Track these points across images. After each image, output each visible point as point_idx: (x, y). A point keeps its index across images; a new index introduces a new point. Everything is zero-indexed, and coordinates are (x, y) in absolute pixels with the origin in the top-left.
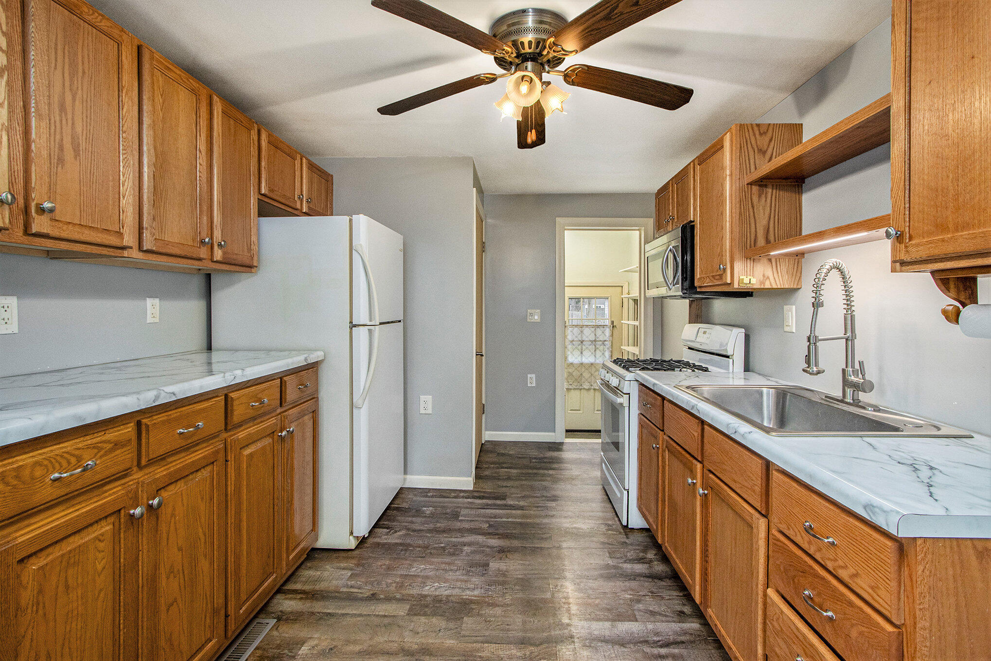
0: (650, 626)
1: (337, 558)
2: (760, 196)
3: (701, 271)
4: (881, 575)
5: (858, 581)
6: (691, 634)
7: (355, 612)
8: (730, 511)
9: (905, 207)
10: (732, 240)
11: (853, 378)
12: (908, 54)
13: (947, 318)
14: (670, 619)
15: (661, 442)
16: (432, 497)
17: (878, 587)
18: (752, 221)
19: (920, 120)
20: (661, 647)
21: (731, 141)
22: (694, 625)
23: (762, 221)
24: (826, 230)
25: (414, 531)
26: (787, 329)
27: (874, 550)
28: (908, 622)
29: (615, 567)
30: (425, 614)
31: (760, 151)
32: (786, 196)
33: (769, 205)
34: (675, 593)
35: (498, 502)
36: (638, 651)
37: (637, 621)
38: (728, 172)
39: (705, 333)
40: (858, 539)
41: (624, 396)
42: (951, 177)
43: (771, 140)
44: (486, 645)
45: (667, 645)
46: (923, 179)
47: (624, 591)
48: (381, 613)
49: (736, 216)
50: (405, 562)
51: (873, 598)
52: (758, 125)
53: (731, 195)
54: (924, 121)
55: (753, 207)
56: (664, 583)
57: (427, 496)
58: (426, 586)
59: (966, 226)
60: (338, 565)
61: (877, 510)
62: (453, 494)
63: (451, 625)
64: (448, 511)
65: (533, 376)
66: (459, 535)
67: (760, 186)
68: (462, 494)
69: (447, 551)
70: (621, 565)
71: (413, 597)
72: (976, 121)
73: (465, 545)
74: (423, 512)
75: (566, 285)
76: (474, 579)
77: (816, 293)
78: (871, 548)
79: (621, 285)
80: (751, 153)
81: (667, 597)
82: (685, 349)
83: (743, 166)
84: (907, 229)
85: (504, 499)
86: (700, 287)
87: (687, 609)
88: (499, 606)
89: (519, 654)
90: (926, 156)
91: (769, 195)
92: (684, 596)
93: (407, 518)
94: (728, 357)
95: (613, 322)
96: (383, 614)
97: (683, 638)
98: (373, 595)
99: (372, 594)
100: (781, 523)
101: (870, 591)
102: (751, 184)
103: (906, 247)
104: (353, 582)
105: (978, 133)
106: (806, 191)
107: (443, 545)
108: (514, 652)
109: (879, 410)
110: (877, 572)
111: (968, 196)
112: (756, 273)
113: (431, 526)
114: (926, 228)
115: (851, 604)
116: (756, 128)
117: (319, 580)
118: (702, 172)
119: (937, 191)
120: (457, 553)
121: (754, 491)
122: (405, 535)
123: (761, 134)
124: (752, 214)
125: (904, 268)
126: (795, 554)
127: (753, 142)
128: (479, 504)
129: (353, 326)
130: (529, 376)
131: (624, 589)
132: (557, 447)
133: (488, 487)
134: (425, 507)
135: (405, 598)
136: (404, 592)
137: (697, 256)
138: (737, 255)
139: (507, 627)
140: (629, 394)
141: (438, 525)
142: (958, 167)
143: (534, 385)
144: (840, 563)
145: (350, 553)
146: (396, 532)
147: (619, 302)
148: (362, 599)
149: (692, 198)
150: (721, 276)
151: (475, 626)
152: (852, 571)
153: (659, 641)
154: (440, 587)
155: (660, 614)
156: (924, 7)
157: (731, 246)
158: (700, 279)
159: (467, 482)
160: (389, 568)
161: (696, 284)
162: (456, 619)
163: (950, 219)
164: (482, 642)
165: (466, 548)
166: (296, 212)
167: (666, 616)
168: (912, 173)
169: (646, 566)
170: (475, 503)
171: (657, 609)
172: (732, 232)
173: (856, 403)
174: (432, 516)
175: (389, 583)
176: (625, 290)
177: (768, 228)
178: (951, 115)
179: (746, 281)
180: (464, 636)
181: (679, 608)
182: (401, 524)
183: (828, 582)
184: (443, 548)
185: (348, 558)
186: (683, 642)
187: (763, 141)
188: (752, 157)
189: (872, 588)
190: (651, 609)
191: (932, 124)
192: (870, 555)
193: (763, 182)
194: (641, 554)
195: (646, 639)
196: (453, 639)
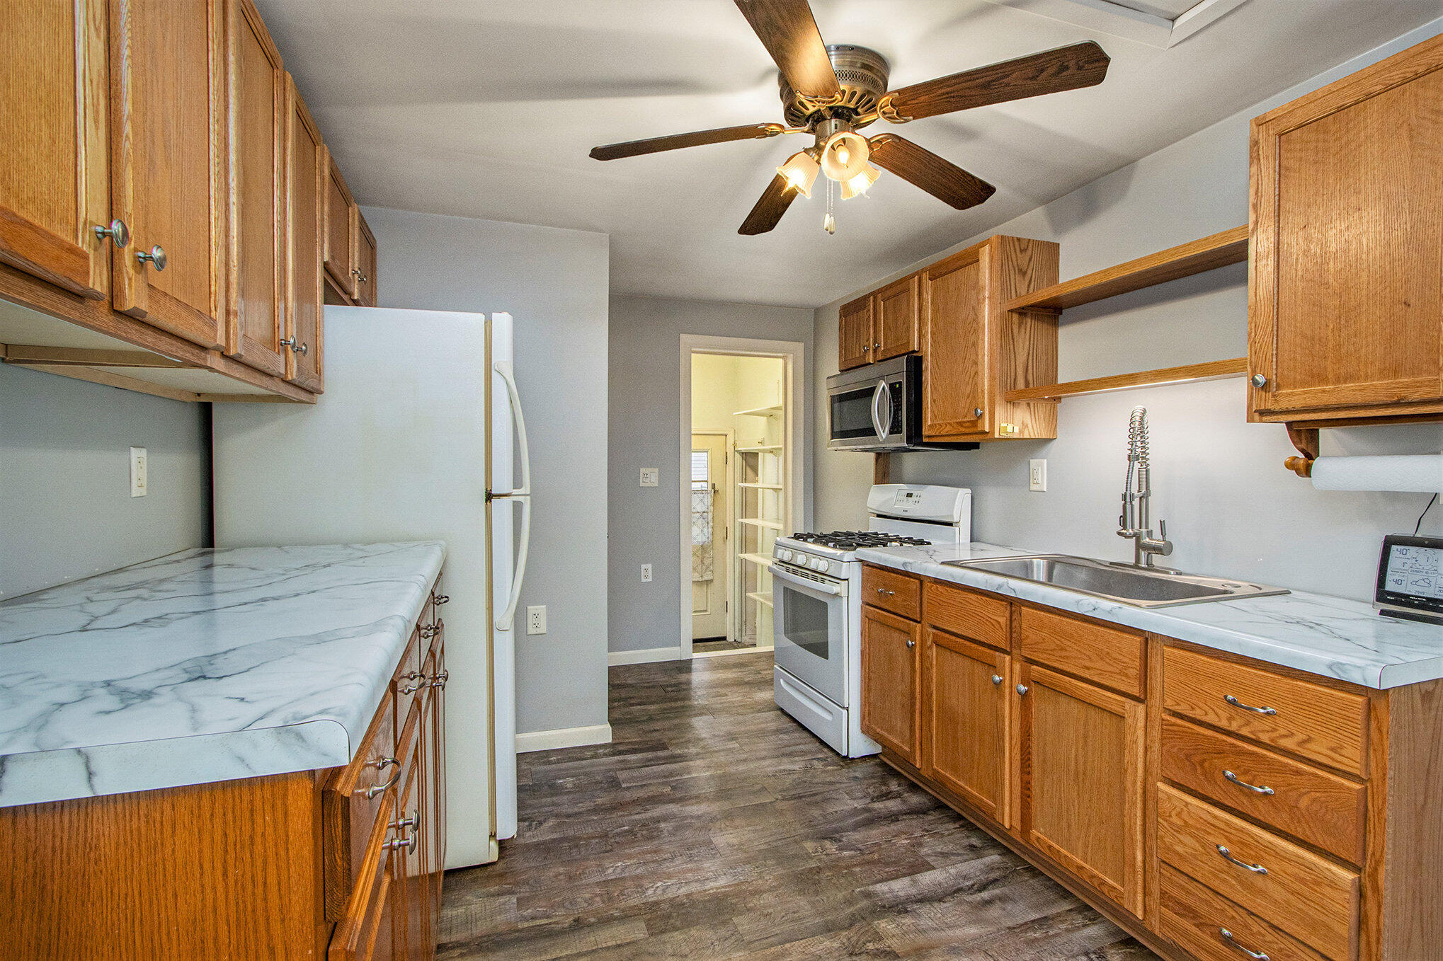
0: (953, 871)
1: (474, 881)
2: (1020, 327)
3: (934, 416)
4: (1345, 734)
5: (1310, 746)
6: (998, 868)
7: (569, 952)
8: (1073, 704)
9: (1272, 354)
10: (992, 378)
11: (1147, 540)
12: (1277, 193)
13: (1298, 472)
14: (966, 857)
15: (918, 638)
16: (558, 762)
17: (1342, 747)
18: (1013, 357)
19: (1292, 265)
20: (980, 891)
21: (992, 257)
22: (993, 858)
23: (1021, 358)
24: (1141, 373)
25: (569, 816)
26: (1033, 487)
27: (1336, 710)
28: (1374, 776)
29: (866, 810)
30: (675, 929)
31: (1020, 270)
32: (1043, 328)
33: (1028, 337)
34: (951, 826)
35: (660, 753)
36: (960, 903)
37: (934, 868)
38: (987, 294)
39: (909, 495)
40: (1313, 702)
41: (843, 582)
42: (1331, 326)
43: (1030, 259)
44: (787, 945)
45: (983, 887)
46: (1295, 327)
47: (896, 836)
48: (609, 944)
49: (997, 349)
50: (589, 863)
51: (1333, 760)
52: (1019, 240)
53: (990, 322)
54: (1297, 265)
55: (1013, 339)
56: (930, 818)
57: (550, 763)
58: (647, 889)
59: (1348, 378)
60: (485, 890)
61: (1347, 667)
62: (588, 754)
63: (722, 932)
64: (598, 778)
65: (649, 566)
66: (639, 809)
67: (1020, 314)
68: (601, 751)
69: (639, 835)
70: (870, 806)
71: (640, 909)
72: (1364, 275)
73: (659, 822)
74: (562, 786)
75: (693, 432)
76: (706, 865)
77: (1132, 445)
78: (1332, 709)
79: (725, 433)
80: (1012, 272)
81: (947, 833)
82: (873, 519)
83: (1005, 288)
84: (1274, 377)
85: (666, 748)
86: (929, 437)
87: (975, 841)
88: (765, 892)
89: (835, 945)
90: (1299, 302)
91: (1029, 324)
92: (961, 826)
93: (544, 800)
94: (950, 524)
95: (714, 486)
96: (614, 943)
97: (993, 876)
98: (577, 920)
99: (574, 921)
100: (1178, 704)
101: (1329, 753)
102: (1011, 311)
103: (1274, 396)
104: (529, 911)
105: (1365, 286)
106: (1063, 324)
107: (626, 828)
108: (827, 943)
109: (1181, 574)
110: (1340, 731)
111: (1352, 348)
112: (1016, 420)
113: (588, 805)
114: (1298, 377)
115: (1299, 773)
116: (1017, 243)
117: (468, 922)
118: (935, 289)
119: (1313, 339)
120: (655, 834)
121: (1126, 675)
122: (560, 825)
123: (1021, 251)
124: (1012, 348)
125: (1264, 418)
126: (1203, 735)
127: (1014, 259)
128: (635, 761)
129: (489, 497)
130: (643, 566)
131: (894, 834)
132: (684, 666)
133: (632, 735)
134: (560, 779)
135: (629, 913)
136: (623, 905)
137: (927, 397)
138: (998, 399)
139: (796, 915)
140: (847, 580)
141: (599, 801)
142: (1340, 317)
143: (650, 580)
144: (1283, 732)
145: (490, 869)
146: (540, 823)
147: (721, 458)
148: (563, 932)
149: (916, 322)
150: (974, 423)
151: (755, 926)
152: (1300, 737)
153: (973, 885)
154: (668, 887)
155: (954, 854)
156: (1298, 147)
157: (990, 386)
158: (932, 426)
159: (601, 733)
160: (570, 878)
161: (925, 432)
162: (724, 923)
163: (1330, 369)
164: (780, 944)
165: (662, 825)
166: (345, 297)
167: (958, 855)
168: (1280, 319)
169: (899, 800)
170: (629, 761)
171: (945, 850)
172: (991, 369)
173: (1150, 567)
174: (579, 789)
175: (587, 899)
176: (730, 441)
177: (1027, 367)
178: (1331, 264)
179: (1010, 429)
180: (750, 942)
181: (966, 842)
182: (541, 810)
183: (1263, 756)
184: (630, 832)
185: (489, 877)
186: (996, 880)
187: (1023, 260)
188: (1012, 276)
189: (1332, 749)
190: (939, 850)
191: (1307, 270)
192: (1332, 717)
193: (1022, 312)
194: (884, 788)
195: (959, 886)
196: (738, 951)
